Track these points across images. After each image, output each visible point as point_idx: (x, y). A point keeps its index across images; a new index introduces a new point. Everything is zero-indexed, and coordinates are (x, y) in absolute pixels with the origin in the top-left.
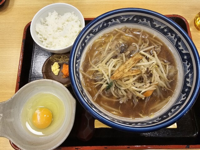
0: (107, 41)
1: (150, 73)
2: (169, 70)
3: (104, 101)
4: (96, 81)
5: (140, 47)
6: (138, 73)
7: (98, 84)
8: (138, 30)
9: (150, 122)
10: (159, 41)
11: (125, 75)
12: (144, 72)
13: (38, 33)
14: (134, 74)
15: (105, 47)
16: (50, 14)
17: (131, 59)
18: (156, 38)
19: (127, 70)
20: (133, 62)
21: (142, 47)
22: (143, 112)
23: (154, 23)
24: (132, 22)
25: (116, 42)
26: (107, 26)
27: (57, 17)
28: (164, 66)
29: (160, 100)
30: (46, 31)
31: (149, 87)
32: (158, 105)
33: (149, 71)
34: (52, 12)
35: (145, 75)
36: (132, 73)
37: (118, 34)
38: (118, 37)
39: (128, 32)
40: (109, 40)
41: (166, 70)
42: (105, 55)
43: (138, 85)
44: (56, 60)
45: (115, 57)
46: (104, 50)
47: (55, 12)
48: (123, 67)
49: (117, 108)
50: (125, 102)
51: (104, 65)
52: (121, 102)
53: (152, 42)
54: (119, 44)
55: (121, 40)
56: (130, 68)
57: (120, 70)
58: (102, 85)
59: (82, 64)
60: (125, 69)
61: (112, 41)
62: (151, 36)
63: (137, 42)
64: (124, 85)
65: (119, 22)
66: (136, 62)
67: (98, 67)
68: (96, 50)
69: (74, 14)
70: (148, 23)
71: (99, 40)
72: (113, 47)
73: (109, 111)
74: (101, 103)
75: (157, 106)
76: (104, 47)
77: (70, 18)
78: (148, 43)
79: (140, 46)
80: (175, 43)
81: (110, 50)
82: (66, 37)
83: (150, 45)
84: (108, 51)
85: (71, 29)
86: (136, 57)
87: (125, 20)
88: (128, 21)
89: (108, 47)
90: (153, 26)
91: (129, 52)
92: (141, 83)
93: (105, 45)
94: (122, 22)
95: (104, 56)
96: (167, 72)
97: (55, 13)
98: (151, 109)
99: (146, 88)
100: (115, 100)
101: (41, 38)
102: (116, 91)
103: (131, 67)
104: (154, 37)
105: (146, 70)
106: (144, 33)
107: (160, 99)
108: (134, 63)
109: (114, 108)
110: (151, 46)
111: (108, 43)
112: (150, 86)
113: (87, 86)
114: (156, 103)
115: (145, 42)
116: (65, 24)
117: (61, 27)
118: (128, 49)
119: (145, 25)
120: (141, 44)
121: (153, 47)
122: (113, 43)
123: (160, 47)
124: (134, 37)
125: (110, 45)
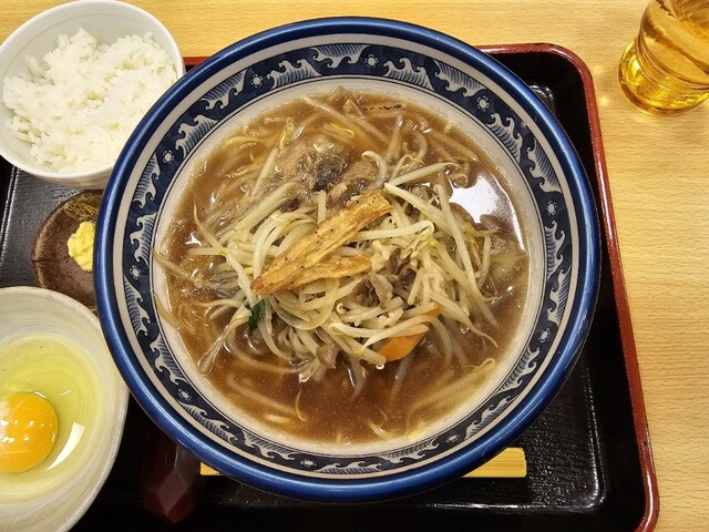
0: (269, 143)
1: (404, 272)
2: (491, 256)
3: (243, 374)
4: (214, 295)
5: (393, 168)
6: (360, 270)
7: (222, 309)
8: (388, 100)
9: (396, 460)
10: (465, 143)
11: (308, 277)
12: (380, 267)
13: (12, 113)
14: (345, 273)
15: (258, 167)
16: (62, 39)
17: (343, 214)
18: (454, 134)
19: (316, 258)
20: (351, 227)
21: (398, 168)
22: (386, 418)
23: (442, 76)
24: (361, 70)
25: (300, 149)
26: (267, 87)
27: (89, 51)
28: (473, 241)
29: (450, 373)
30: (41, 105)
31: (397, 323)
32: (445, 392)
33: (400, 263)
34: (71, 33)
35: (381, 278)
36: (340, 267)
37: (311, 119)
38: (312, 129)
39: (352, 112)
40: (278, 140)
41: (481, 256)
42: (258, 197)
43: (360, 313)
44: (88, 213)
45: (292, 204)
46: (255, 179)
47: (82, 32)
48: (305, 244)
49: (289, 401)
50: (317, 379)
51: (246, 235)
52: (302, 378)
53: (440, 149)
54: (314, 156)
55: (321, 139)
56: (331, 249)
57: (291, 256)
58: (233, 310)
59: (169, 231)
60: (313, 251)
61: (286, 145)
62: (436, 124)
63: (381, 148)
64: (306, 312)
65: (313, 71)
66: (361, 226)
67: (225, 245)
68: (223, 179)
69: (151, 41)
70: (419, 74)
71: (237, 139)
72: (290, 165)
73: (256, 411)
74: (231, 381)
75: (438, 395)
76: (254, 167)
77: (135, 57)
78: (422, 153)
79: (393, 162)
80: (519, 153)
81: (278, 177)
82: (116, 126)
83: (430, 159)
84: (268, 179)
85: (135, 97)
86: (365, 206)
87: (335, 65)
88: (345, 69)
89: (268, 166)
90: (440, 88)
91: (342, 187)
92: (369, 306)
93: (261, 159)
94: (325, 70)
95: (252, 199)
96: (486, 265)
97: (83, 39)
98: (418, 405)
99: (387, 327)
100: (282, 371)
101: (26, 132)
102: (282, 337)
103: (335, 246)
104: (448, 127)
105: (386, 256)
106: (411, 113)
107: (455, 368)
108: (353, 229)
109: (278, 399)
110: (436, 162)
111: (271, 149)
112: (403, 319)
113: (179, 315)
114: (439, 382)
115: (413, 148)
116: (113, 80)
117: (99, 91)
118: (345, 176)
119: (410, 81)
120: (397, 156)
121: (439, 166)
122: (289, 152)
123: (467, 168)
124: (373, 130)
125: (278, 160)
